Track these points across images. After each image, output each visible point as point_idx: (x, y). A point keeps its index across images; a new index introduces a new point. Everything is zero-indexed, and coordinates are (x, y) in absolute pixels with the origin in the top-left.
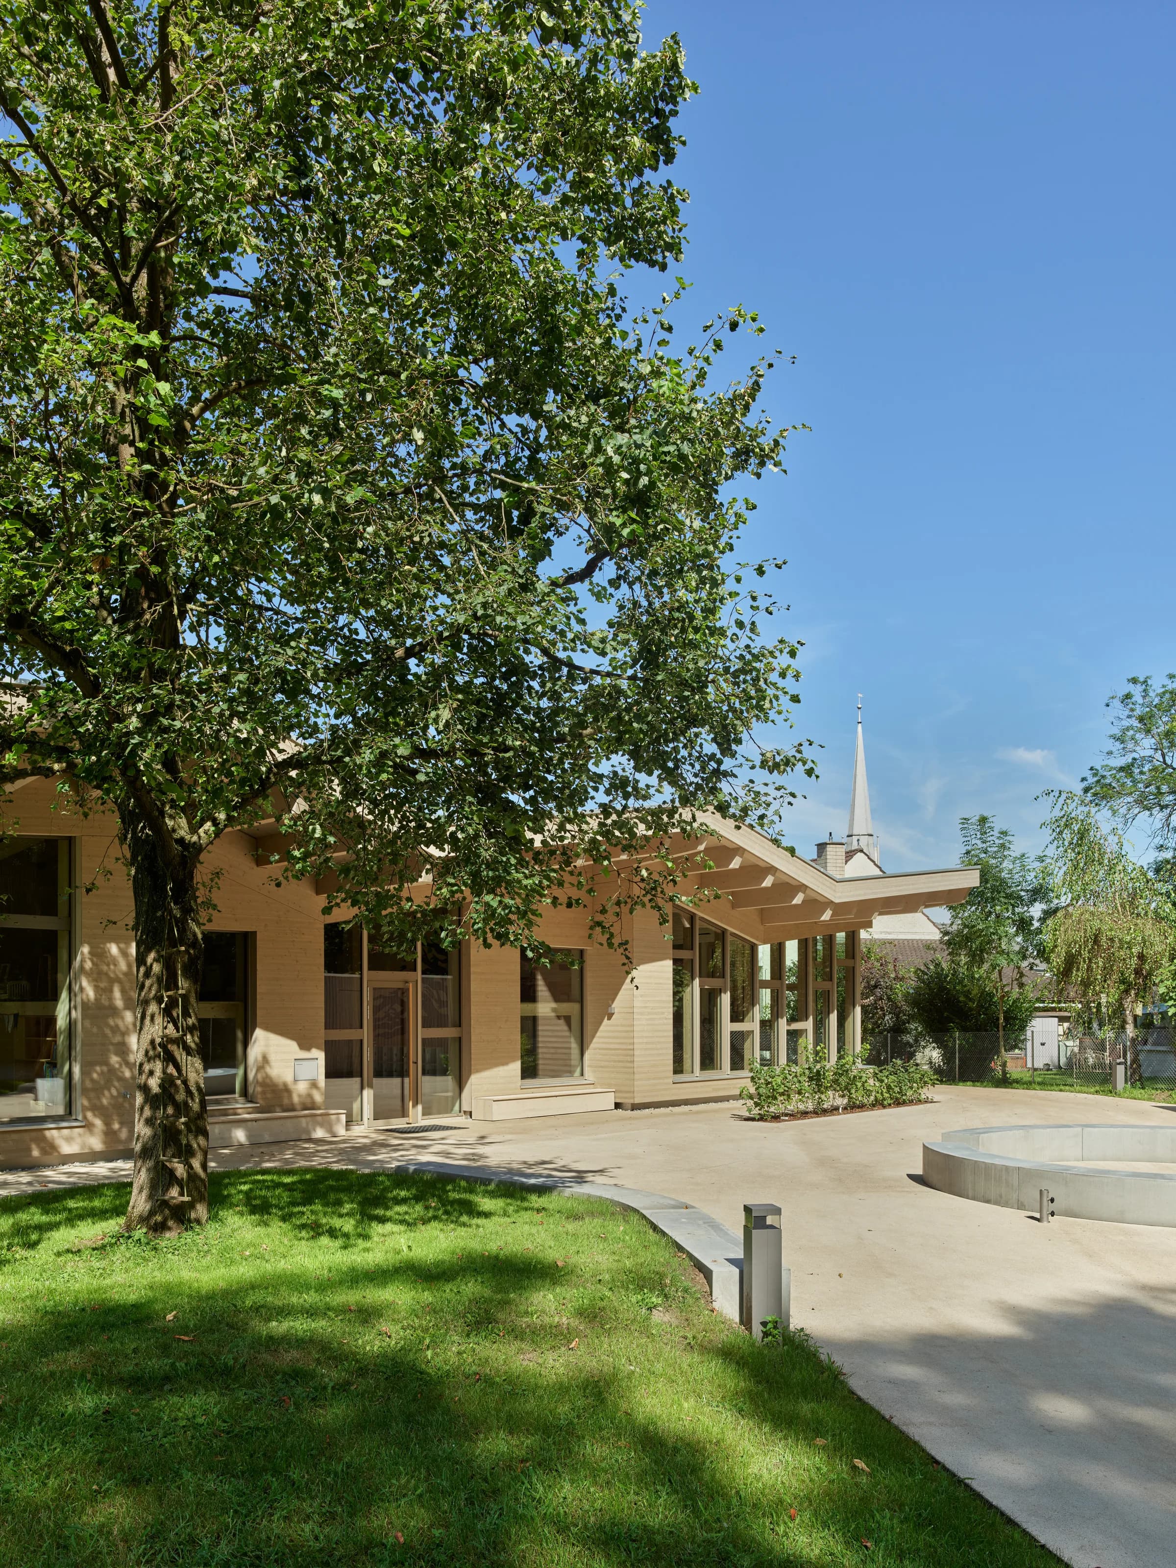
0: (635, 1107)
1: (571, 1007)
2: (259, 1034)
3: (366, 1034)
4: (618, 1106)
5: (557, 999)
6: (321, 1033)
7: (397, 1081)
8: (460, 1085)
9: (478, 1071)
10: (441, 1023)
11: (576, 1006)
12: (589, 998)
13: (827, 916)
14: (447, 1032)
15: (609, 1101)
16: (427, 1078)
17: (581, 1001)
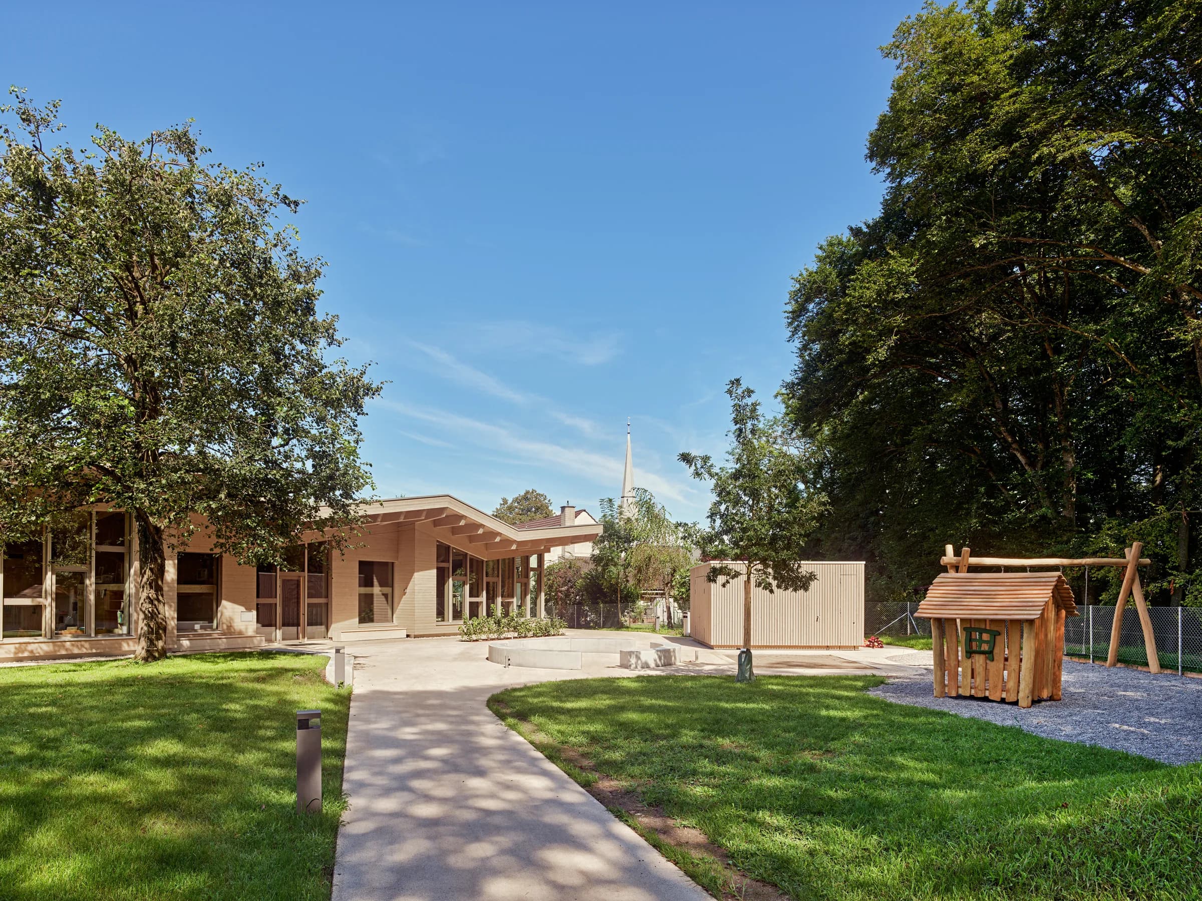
0: (415, 637)
1: (387, 590)
2: (224, 603)
3: (278, 601)
4: (408, 636)
5: (381, 585)
6: (255, 601)
7: (295, 628)
8: (327, 629)
9: (336, 622)
10: (318, 596)
11: (390, 589)
12: (396, 585)
13: (514, 547)
14: (322, 601)
15: (404, 634)
16: (310, 628)
17: (392, 587)
